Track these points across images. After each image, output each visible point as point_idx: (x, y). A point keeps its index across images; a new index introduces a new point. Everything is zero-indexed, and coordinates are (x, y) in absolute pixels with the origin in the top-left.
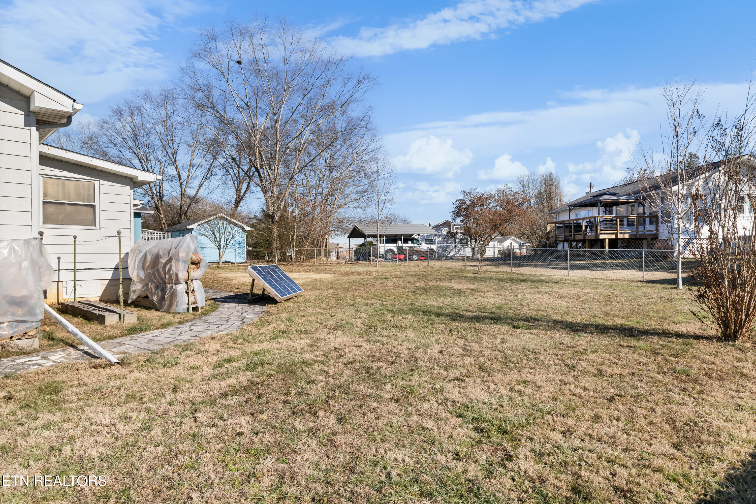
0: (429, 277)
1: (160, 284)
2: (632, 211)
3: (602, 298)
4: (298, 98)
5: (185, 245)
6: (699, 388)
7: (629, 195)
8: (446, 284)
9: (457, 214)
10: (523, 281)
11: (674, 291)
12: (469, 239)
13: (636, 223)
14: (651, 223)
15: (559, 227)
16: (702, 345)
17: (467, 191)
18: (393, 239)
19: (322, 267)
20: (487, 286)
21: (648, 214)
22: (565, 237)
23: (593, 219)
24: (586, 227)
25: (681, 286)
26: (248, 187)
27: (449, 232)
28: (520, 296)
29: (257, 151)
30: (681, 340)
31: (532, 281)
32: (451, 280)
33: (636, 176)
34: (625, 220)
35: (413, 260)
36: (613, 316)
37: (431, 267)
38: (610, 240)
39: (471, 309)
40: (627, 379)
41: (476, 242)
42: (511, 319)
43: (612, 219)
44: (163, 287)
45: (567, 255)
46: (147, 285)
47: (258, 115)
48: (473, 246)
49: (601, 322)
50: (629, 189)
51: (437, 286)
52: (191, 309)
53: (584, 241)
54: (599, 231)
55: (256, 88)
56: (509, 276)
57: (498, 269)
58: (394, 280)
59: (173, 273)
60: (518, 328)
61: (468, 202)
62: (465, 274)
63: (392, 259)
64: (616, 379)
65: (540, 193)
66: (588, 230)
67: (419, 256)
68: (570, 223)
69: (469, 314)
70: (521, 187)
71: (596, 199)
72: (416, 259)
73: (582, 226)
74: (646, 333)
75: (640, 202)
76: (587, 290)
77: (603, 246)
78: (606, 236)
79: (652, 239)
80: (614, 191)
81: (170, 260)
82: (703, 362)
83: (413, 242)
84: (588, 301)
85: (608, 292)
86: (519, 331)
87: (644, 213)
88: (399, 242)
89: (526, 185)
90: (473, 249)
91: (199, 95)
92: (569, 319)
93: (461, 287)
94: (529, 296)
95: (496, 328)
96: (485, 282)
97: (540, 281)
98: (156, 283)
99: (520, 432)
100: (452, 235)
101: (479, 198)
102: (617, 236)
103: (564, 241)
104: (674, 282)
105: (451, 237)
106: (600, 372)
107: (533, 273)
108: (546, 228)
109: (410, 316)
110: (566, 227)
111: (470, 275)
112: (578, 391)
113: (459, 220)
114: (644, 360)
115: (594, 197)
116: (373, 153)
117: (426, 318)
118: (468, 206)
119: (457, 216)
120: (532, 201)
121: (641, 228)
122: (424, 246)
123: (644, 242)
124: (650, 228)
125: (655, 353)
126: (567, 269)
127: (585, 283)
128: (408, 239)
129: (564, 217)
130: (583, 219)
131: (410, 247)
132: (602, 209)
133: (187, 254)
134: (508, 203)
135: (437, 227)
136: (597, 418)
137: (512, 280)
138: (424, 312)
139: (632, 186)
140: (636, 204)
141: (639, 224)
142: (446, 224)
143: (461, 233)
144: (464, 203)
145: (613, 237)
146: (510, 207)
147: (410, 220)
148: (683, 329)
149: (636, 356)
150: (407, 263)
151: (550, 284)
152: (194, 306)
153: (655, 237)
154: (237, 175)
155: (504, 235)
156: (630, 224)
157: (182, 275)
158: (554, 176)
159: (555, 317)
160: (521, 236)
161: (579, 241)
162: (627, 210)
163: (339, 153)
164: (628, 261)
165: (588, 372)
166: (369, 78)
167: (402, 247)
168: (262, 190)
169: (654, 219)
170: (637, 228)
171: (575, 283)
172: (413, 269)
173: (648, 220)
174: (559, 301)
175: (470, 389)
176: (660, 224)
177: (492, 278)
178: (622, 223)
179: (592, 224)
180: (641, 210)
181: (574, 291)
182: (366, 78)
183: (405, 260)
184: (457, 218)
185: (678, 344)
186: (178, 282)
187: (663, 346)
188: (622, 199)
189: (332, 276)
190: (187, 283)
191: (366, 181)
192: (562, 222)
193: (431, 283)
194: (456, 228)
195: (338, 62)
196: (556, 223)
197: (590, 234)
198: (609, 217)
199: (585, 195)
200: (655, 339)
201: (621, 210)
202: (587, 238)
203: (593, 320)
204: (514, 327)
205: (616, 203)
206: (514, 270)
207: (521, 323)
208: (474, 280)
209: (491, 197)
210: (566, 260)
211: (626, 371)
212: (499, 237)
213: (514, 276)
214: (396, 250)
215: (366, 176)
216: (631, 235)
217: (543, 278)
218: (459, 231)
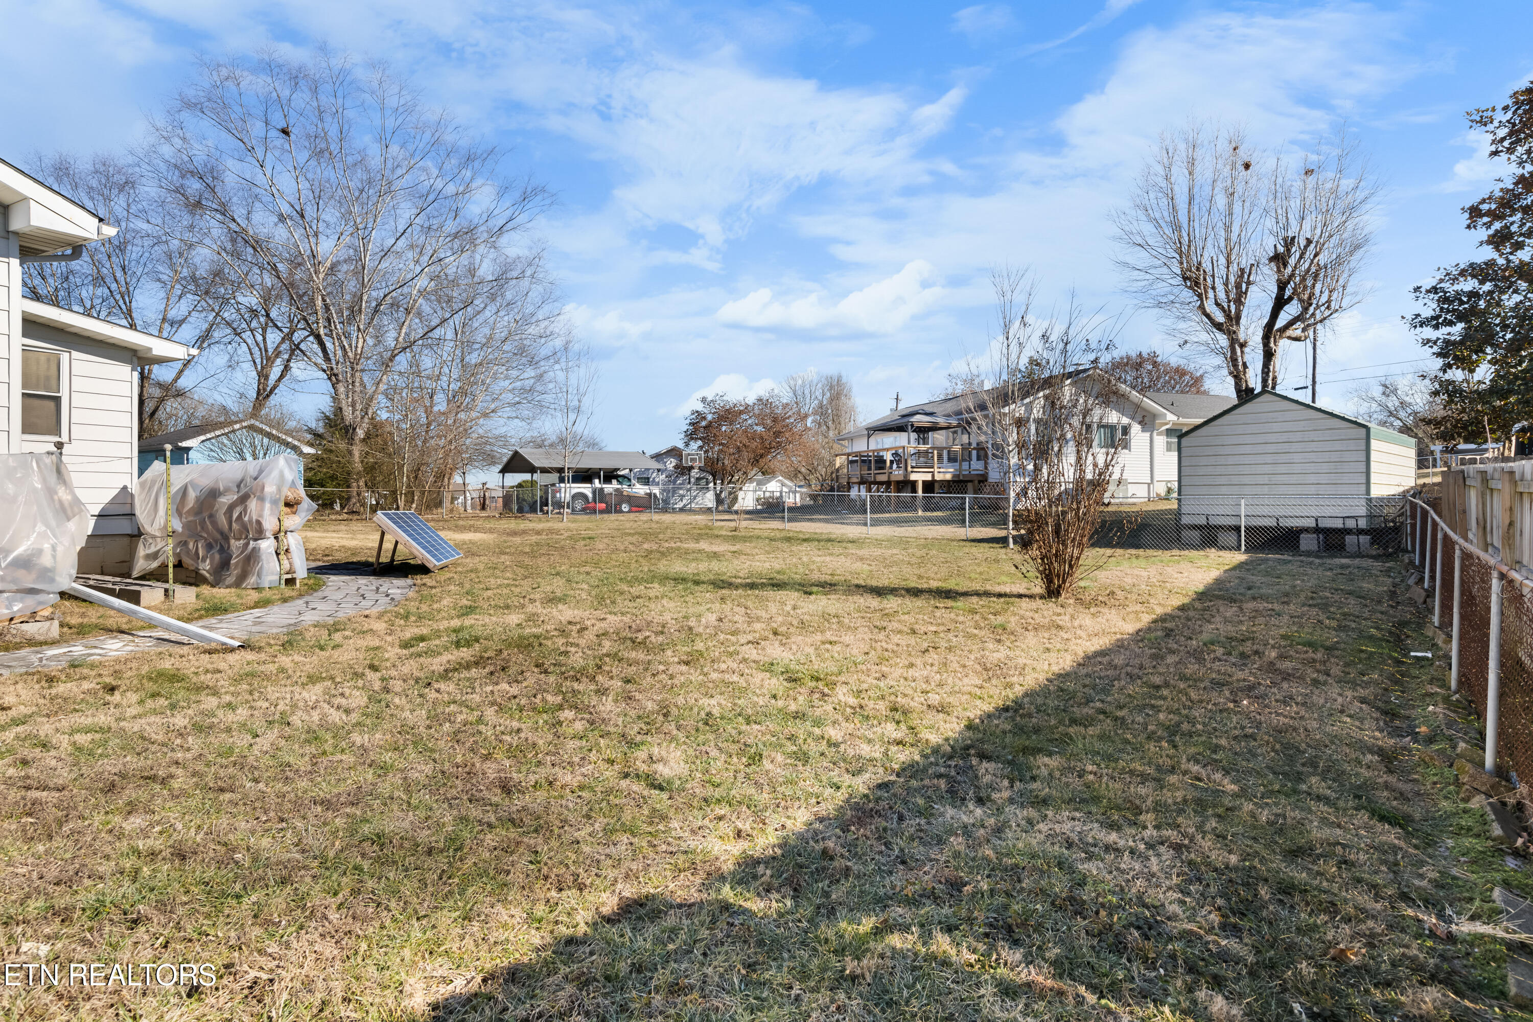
0: (661, 536)
1: (216, 542)
2: (954, 440)
3: (914, 560)
4: (406, 211)
5: (275, 474)
6: (1013, 638)
7: (949, 416)
8: (692, 545)
9: (691, 436)
10: (805, 540)
11: (1003, 551)
12: (710, 478)
13: (959, 458)
14: (978, 459)
15: (852, 462)
16: (1025, 603)
17: (709, 399)
18: (584, 476)
19: (461, 523)
20: (755, 547)
21: (974, 445)
22: (862, 477)
23: (900, 451)
24: (892, 462)
25: (1011, 545)
26: (287, 368)
27: (676, 467)
28: (805, 559)
29: (319, 303)
30: (1002, 600)
31: (819, 541)
32: (697, 541)
33: (960, 388)
34: (945, 453)
35: (621, 512)
36: (928, 578)
37: (657, 522)
38: (924, 482)
39: (741, 575)
40: (942, 635)
41: (722, 483)
42: (800, 584)
43: (927, 452)
44: (221, 546)
45: (865, 504)
46: (185, 543)
47: (320, 236)
48: (718, 488)
49: (913, 585)
50: (950, 407)
51: (679, 549)
52: (283, 582)
53: (888, 483)
54: (909, 469)
55: (316, 183)
56: (783, 534)
57: (763, 526)
58: (606, 540)
59: (250, 521)
60: (810, 593)
61: (710, 417)
62: (716, 532)
63: (584, 510)
64: (931, 636)
65: (821, 406)
66: (895, 466)
67: (631, 506)
68: (868, 456)
69: (739, 581)
70: (791, 394)
71: (905, 420)
72: (626, 510)
73: (885, 461)
74: (965, 594)
75: (965, 425)
76: (895, 551)
77: (914, 490)
78: (920, 477)
79: (980, 482)
80: (929, 409)
81: (244, 499)
82: (1022, 617)
83: (620, 483)
84: (896, 563)
85: (923, 552)
86: (813, 597)
87: (970, 444)
88: (597, 481)
89: (799, 392)
90: (718, 496)
91: (194, 186)
92: (874, 583)
93: (715, 548)
94: (818, 559)
95: (782, 594)
96: (751, 542)
97: (829, 540)
98: (206, 539)
99: (834, 678)
100: (683, 470)
101: (728, 411)
102: (933, 476)
103: (860, 483)
104: (1003, 541)
105: (683, 474)
106: (914, 632)
107: (817, 531)
108: (832, 463)
109: (656, 585)
110: (863, 461)
111: (724, 533)
112: (890, 647)
113: (695, 445)
114: (961, 619)
115: (904, 416)
116: (546, 323)
117: (681, 587)
118: (711, 422)
119: (692, 439)
120: (809, 422)
121: (965, 465)
122: (640, 490)
123: (970, 485)
124: (977, 466)
125: (973, 612)
126: (865, 524)
127: (891, 542)
128: (610, 475)
129: (860, 446)
130: (888, 450)
131: (617, 490)
132: (914, 436)
133: (279, 490)
134: (775, 420)
135: (658, 457)
136: (911, 665)
137: (788, 539)
138: (675, 579)
139: (954, 402)
140: (959, 430)
141: (963, 460)
142: (674, 452)
143: (700, 468)
144: (704, 418)
145: (928, 477)
146: (778, 428)
147: (603, 445)
148: (1007, 589)
149: (953, 616)
150: (613, 516)
151: (844, 544)
152: (289, 576)
153: (983, 479)
154: (262, 345)
155: (770, 473)
156: (952, 459)
157: (269, 524)
158: (844, 380)
159: (856, 582)
160: (794, 475)
161: (882, 483)
162: (947, 438)
163: (481, 318)
164: (949, 513)
165: (900, 632)
166: (543, 190)
167: (602, 489)
168: (329, 379)
169: (982, 453)
170: (960, 465)
171: (878, 542)
172: (628, 525)
173: (974, 453)
174: (859, 564)
175: (769, 651)
176: (990, 460)
177: (758, 537)
178: (940, 457)
179: (898, 458)
180: (965, 438)
181: (878, 552)
182: (538, 190)
183: (607, 511)
184: (692, 443)
185: (999, 603)
186: (260, 534)
187: (983, 606)
188: (941, 421)
189: (492, 536)
190: (276, 538)
191: (530, 372)
192: (857, 454)
193: (667, 545)
194: (692, 460)
195: (485, 155)
196: (848, 455)
197: (897, 474)
198: (923, 447)
199: (888, 413)
200: (975, 599)
201: (939, 438)
202: (893, 478)
203: (903, 584)
204: (806, 593)
205: (935, 428)
206: (789, 526)
207: (815, 589)
208: (734, 539)
209: (747, 409)
210: (865, 512)
211: (942, 628)
212: (760, 477)
213: (791, 534)
214: (590, 495)
215: (532, 362)
216: (954, 476)
217: (833, 536)
218: (697, 464)
